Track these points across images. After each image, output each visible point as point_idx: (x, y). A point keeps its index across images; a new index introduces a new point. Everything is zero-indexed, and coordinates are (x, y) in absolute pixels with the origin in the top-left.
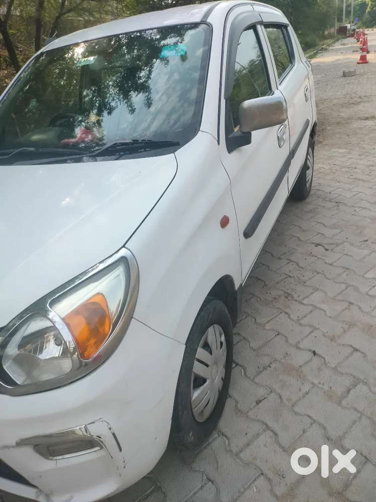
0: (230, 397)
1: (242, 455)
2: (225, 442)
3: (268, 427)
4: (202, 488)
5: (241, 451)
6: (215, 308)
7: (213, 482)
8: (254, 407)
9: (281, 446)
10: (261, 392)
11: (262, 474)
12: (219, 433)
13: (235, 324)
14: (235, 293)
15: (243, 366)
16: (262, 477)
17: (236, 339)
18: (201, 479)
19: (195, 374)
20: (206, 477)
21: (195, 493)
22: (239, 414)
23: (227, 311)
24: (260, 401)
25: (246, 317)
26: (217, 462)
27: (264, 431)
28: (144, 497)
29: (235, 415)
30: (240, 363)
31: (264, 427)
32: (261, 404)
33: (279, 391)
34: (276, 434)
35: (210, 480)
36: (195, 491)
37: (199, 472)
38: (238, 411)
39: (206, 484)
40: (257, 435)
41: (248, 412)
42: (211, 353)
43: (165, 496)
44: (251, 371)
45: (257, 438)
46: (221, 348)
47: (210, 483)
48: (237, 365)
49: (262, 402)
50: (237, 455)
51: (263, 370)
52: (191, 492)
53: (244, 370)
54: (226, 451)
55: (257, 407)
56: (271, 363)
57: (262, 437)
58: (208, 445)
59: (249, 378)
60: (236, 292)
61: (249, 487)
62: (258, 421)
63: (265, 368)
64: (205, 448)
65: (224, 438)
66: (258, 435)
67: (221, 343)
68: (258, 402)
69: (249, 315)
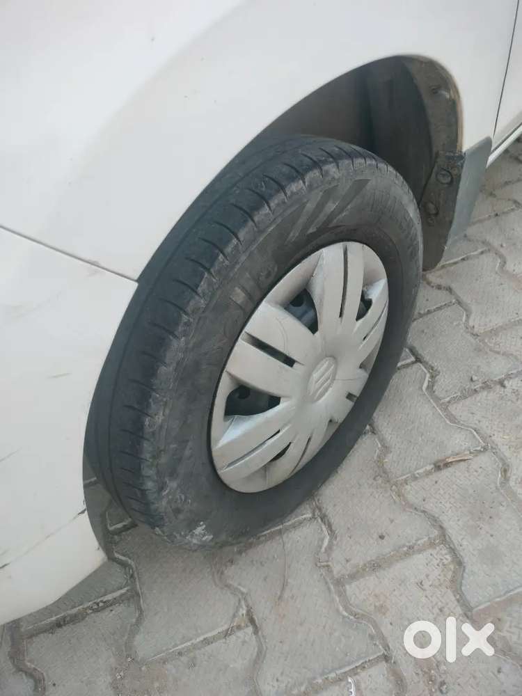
0: (373, 432)
1: (350, 589)
2: (322, 540)
3: (444, 538)
4: (227, 634)
5: (353, 577)
6: (361, 185)
7: (256, 630)
8: (428, 474)
9: (462, 601)
10: (458, 442)
11: (386, 658)
12: (317, 512)
13: (434, 256)
14: (456, 159)
15: (432, 368)
16: (383, 666)
17: (426, 298)
18: (231, 612)
19: (232, 377)
20: (244, 612)
21: (207, 642)
22: (380, 481)
23: (412, 212)
24: (447, 465)
25: (482, 253)
26: (284, 585)
27: (432, 544)
28: (98, 604)
29: (371, 481)
30: (427, 358)
31: (436, 532)
32: (446, 473)
33: (508, 454)
34: (459, 563)
35: (252, 621)
36: (209, 635)
37: (235, 591)
38: (381, 472)
39: (239, 627)
40: (410, 547)
41: (406, 482)
42: (313, 327)
43: (139, 620)
44: (447, 383)
45: (407, 555)
46: (358, 318)
47: (250, 629)
48: (418, 360)
49: (450, 469)
50: (339, 583)
51: (483, 388)
52: (198, 635)
53: (432, 377)
54: (317, 564)
55: (434, 477)
56: (509, 377)
57: (419, 559)
58: (280, 532)
59: (437, 399)
60: (461, 157)
61: (340, 680)
62: (424, 512)
63: (486, 386)
64: (272, 536)
65: (324, 528)
66: (411, 550)
67: (366, 304)
68: (440, 466)
69: (488, 248)
